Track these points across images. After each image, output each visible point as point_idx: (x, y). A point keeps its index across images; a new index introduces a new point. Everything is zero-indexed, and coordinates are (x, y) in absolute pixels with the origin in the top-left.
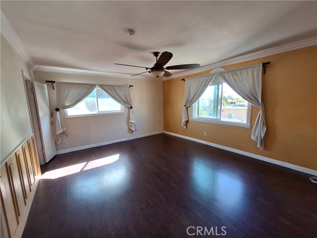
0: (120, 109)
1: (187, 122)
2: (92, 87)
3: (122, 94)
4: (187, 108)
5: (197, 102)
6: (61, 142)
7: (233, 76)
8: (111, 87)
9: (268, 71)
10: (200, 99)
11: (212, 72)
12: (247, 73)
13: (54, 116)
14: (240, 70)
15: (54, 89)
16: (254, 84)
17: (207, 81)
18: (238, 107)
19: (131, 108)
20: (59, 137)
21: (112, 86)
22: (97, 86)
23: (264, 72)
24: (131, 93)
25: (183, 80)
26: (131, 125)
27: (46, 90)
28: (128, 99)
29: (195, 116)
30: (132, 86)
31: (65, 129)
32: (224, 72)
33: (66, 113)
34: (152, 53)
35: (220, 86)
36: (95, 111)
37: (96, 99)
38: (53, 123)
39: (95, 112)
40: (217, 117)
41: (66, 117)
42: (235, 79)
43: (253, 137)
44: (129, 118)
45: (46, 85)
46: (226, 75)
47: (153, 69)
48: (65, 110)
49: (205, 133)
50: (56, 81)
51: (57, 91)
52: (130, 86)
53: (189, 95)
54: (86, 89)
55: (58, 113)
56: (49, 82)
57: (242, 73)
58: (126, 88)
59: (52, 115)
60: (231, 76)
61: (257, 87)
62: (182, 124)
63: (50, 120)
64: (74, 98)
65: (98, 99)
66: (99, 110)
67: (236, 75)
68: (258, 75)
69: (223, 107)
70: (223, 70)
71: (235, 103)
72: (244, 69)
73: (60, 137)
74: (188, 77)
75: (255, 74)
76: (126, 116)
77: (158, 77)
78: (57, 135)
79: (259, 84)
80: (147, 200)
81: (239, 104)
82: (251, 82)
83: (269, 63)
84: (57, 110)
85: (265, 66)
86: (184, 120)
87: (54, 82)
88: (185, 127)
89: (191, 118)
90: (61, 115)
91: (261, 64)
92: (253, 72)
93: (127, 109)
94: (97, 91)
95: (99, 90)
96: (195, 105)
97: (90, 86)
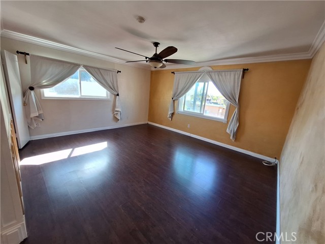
0: (105, 95)
1: (173, 114)
2: (75, 66)
3: (109, 79)
4: (174, 101)
5: (184, 96)
6: (36, 126)
7: (219, 76)
8: (96, 70)
9: (246, 76)
10: (187, 94)
11: (201, 70)
12: (230, 75)
13: (27, 95)
14: (225, 72)
15: (26, 63)
16: (234, 86)
17: (195, 78)
18: (213, 105)
19: (118, 95)
20: (33, 121)
21: (98, 69)
22: (82, 67)
23: (243, 77)
24: (118, 80)
25: (173, 73)
26: (117, 114)
28: (115, 86)
29: (181, 109)
30: (120, 72)
31: (41, 112)
32: (212, 72)
33: (42, 93)
34: (152, 42)
35: (206, 83)
36: (78, 94)
37: (78, 81)
38: (25, 104)
39: (77, 96)
40: (200, 111)
41: (43, 98)
42: (220, 79)
43: (228, 131)
44: (114, 106)
45: (16, 56)
46: (213, 75)
47: (152, 59)
48: (42, 90)
49: (189, 126)
50: (30, 54)
51: (31, 66)
52: (118, 72)
53: (177, 88)
54: (67, 68)
55: (32, 92)
56: (21, 53)
57: (226, 74)
58: (113, 73)
59: (24, 94)
60: (217, 76)
61: (236, 89)
62: (168, 116)
63: (22, 99)
64: (53, 78)
65: (82, 82)
66: (82, 94)
67: (221, 76)
68: (238, 79)
69: (206, 104)
70: (210, 69)
71: (210, 100)
72: (228, 71)
73: (35, 120)
74: (178, 70)
75: (236, 77)
76: (112, 103)
77: (156, 67)
78: (31, 119)
79: (238, 86)
80: (144, 180)
81: (213, 101)
82: (232, 83)
83: (248, 70)
84: (32, 88)
85: (245, 71)
86: (170, 112)
87: (28, 54)
88: (170, 119)
89: (177, 111)
90: (36, 94)
91: (242, 70)
92: (235, 75)
93: (113, 96)
94: (80, 72)
95: (83, 71)
96: (182, 99)
97: (72, 66)
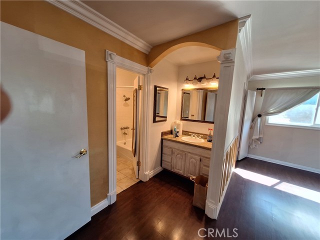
2: (314, 90)
6: (254, 146)
13: (255, 121)
15: (261, 96)
27: (255, 97)
31: (261, 136)
33: (267, 120)
38: (252, 128)
45: (256, 92)
48: (267, 117)
50: (266, 88)
51: (264, 98)
55: (259, 119)
56: (260, 89)
59: (253, 120)
66: (316, 123)
73: (255, 142)
78: (253, 140)
84: (260, 116)
87: (264, 89)
90: (261, 121)
97: (310, 90)
